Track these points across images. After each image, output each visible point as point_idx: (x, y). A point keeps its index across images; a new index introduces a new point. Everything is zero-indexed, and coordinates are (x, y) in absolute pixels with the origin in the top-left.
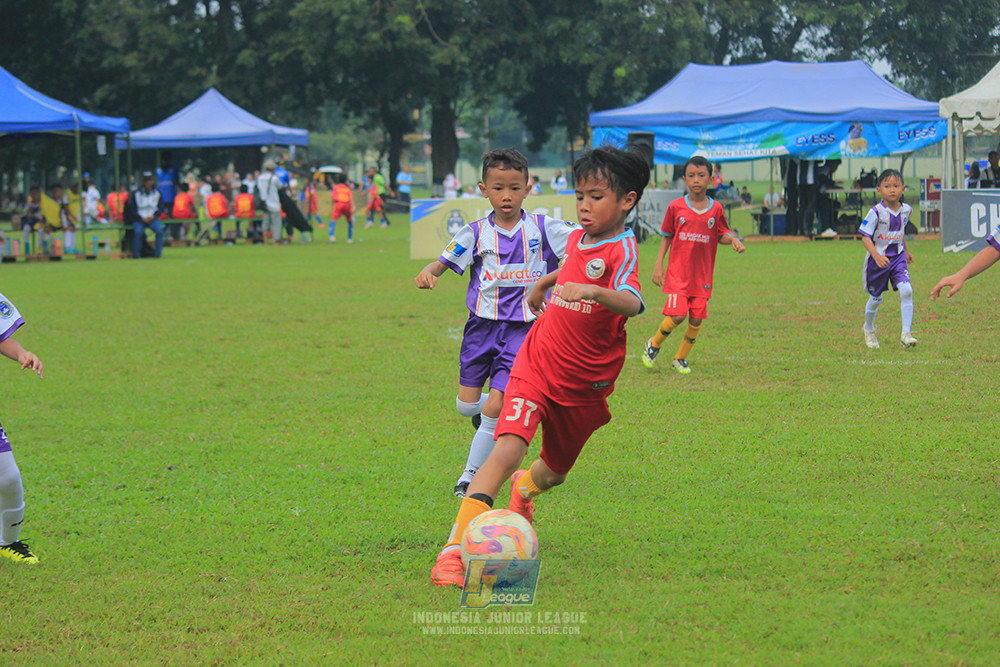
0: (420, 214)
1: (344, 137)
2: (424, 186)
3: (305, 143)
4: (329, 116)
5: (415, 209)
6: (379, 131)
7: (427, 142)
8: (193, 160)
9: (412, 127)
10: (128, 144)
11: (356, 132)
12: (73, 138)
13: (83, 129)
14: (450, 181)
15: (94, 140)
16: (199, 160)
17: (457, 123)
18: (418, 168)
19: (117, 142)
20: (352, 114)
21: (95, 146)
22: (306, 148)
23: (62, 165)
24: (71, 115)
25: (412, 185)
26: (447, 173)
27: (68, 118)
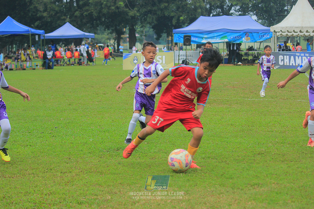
0: (126, 57)
1: (104, 36)
2: (127, 50)
3: (93, 37)
4: (100, 30)
5: (124, 56)
6: (114, 34)
7: (128, 37)
8: (62, 42)
9: (123, 33)
10: (44, 38)
11: (108, 34)
12: (29, 36)
13: (32, 33)
14: (134, 48)
15: (35, 36)
16: (64, 42)
17: (136, 32)
18: (125, 45)
19: (41, 37)
20: (107, 29)
21: (35, 38)
22: (94, 39)
23: (26, 43)
24: (28, 29)
25: (123, 49)
26: (133, 46)
27: (28, 30)
